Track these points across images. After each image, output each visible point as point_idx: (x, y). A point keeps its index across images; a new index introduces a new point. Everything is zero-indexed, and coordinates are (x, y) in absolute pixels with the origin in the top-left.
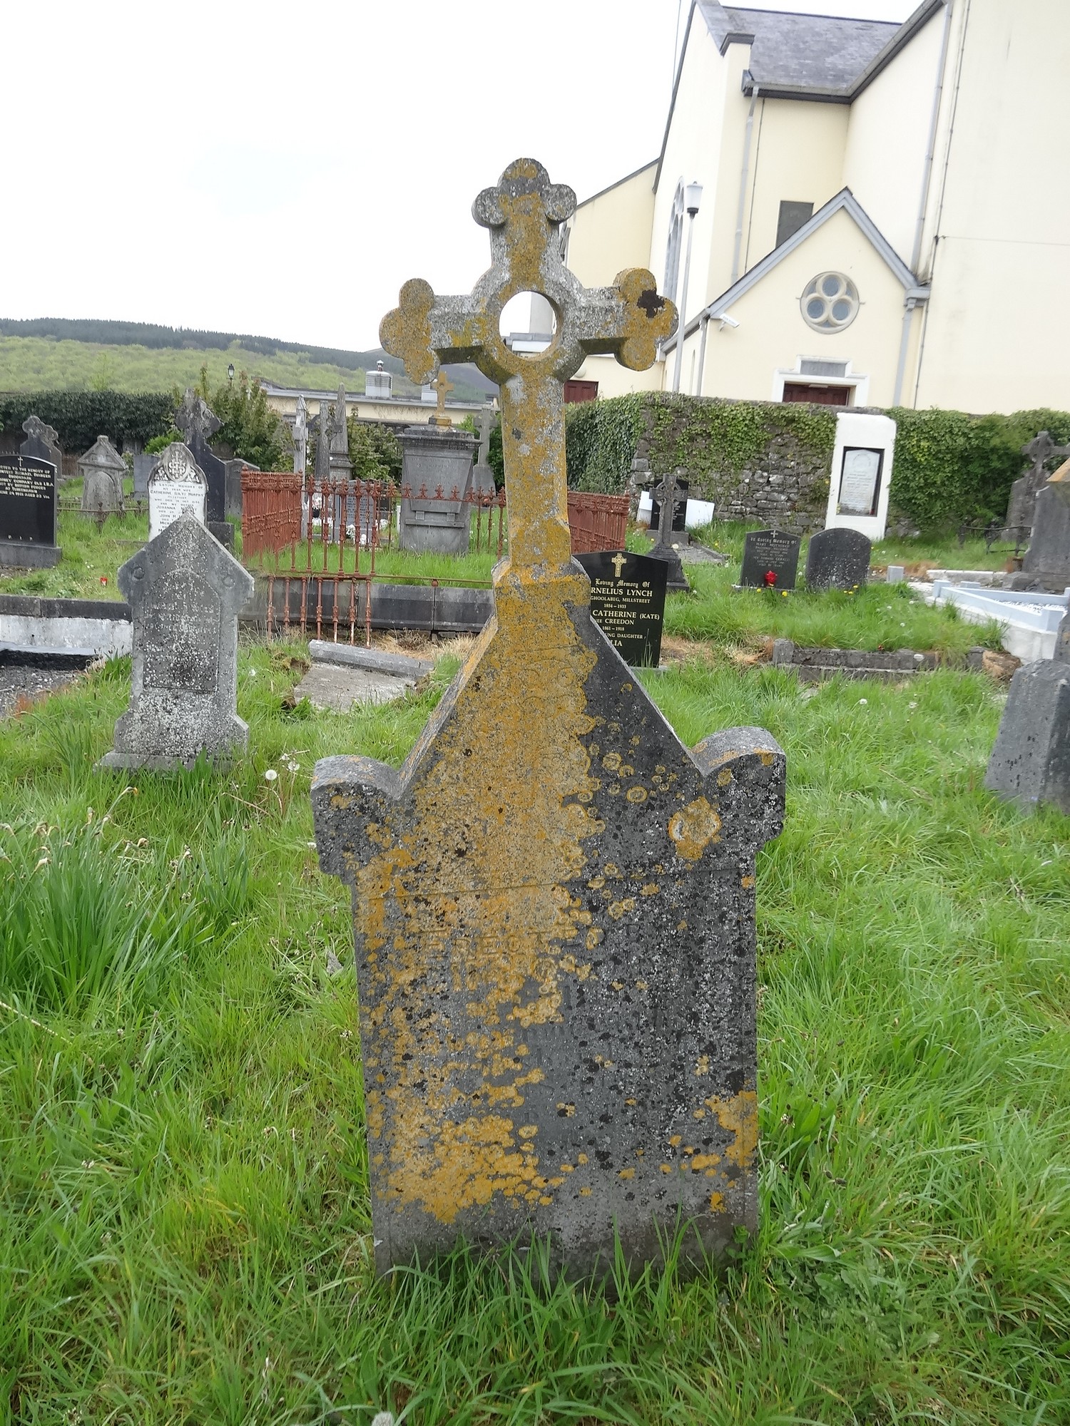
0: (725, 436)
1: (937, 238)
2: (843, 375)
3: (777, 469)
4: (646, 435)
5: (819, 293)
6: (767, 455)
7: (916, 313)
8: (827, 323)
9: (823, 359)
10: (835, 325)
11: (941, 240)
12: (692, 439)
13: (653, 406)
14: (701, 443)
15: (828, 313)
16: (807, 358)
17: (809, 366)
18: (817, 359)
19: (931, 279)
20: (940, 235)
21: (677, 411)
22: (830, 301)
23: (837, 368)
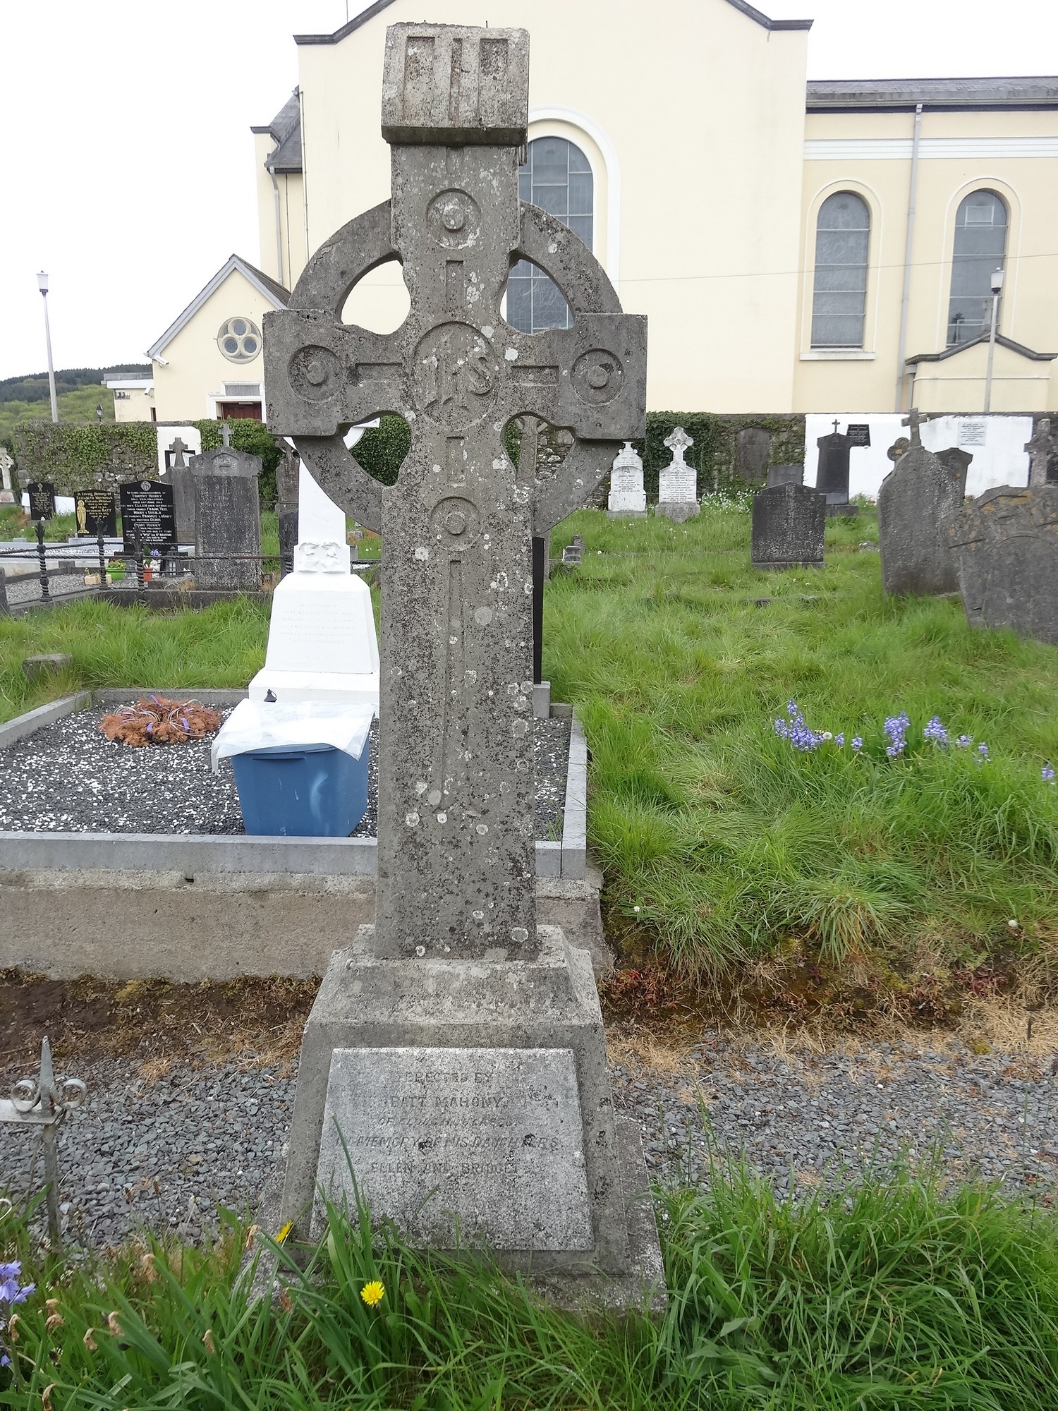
0: (76, 449)
3: (121, 470)
4: (21, 453)
5: (232, 334)
6: (112, 460)
8: (241, 356)
9: (240, 383)
10: (248, 357)
12: (54, 453)
13: (23, 431)
14: (62, 456)
15: (241, 347)
16: (227, 383)
17: (231, 389)
18: (236, 383)
21: (42, 435)
22: (240, 340)
23: (252, 388)
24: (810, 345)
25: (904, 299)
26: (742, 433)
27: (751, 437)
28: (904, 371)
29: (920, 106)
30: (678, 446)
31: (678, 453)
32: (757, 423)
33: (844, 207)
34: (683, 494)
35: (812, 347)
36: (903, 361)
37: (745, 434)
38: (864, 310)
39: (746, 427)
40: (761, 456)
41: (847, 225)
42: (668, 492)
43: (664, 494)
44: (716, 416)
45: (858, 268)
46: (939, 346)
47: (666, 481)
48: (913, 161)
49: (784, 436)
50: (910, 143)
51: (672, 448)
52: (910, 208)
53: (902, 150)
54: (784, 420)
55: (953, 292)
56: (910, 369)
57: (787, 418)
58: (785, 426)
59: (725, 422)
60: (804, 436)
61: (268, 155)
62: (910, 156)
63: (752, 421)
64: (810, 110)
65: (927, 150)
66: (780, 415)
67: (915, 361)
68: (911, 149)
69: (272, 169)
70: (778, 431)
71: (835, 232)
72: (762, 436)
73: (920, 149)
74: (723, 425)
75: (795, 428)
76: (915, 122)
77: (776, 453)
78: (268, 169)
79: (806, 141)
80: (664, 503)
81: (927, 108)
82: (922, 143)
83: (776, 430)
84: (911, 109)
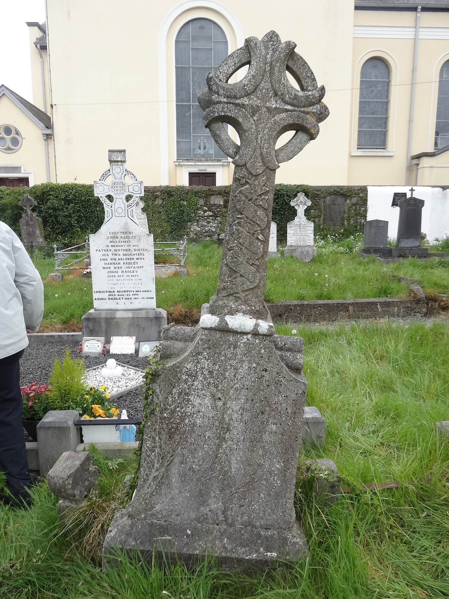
1: (52, 106)
2: (20, 173)
7: (49, 141)
8: (9, 149)
9: (8, 166)
10: (13, 149)
11: (54, 106)
15: (8, 144)
16: (1, 165)
17: (3, 169)
18: (6, 166)
19: (53, 125)
20: (53, 104)
22: (9, 138)
23: (17, 169)
24: (356, 147)
25: (410, 121)
26: (328, 198)
27: (333, 201)
28: (411, 163)
29: (420, 7)
30: (301, 206)
31: (301, 210)
32: (338, 192)
33: (375, 67)
34: (304, 240)
35: (358, 148)
36: (409, 157)
37: (330, 199)
38: (386, 128)
39: (330, 194)
40: (340, 212)
41: (376, 77)
42: (294, 238)
43: (291, 239)
44: (311, 187)
45: (384, 102)
46: (431, 149)
47: (291, 230)
48: (415, 40)
49: (354, 200)
50: (414, 30)
51: (296, 208)
52: (413, 68)
53: (409, 33)
54: (354, 190)
55: (438, 117)
56: (415, 161)
57: (356, 188)
58: (355, 194)
59: (317, 191)
60: (367, 200)
61: (37, 39)
62: (413, 37)
63: (334, 190)
64: (357, 8)
65: (423, 34)
66: (352, 187)
67: (419, 157)
68: (414, 33)
69: (38, 46)
70: (350, 197)
71: (370, 82)
72: (340, 200)
73: (420, 33)
74: (316, 192)
75: (361, 195)
76: (416, 16)
77: (349, 210)
78: (36, 46)
79: (355, 26)
80: (291, 246)
81: (424, 9)
82: (421, 30)
83: (350, 196)
84: (414, 9)
